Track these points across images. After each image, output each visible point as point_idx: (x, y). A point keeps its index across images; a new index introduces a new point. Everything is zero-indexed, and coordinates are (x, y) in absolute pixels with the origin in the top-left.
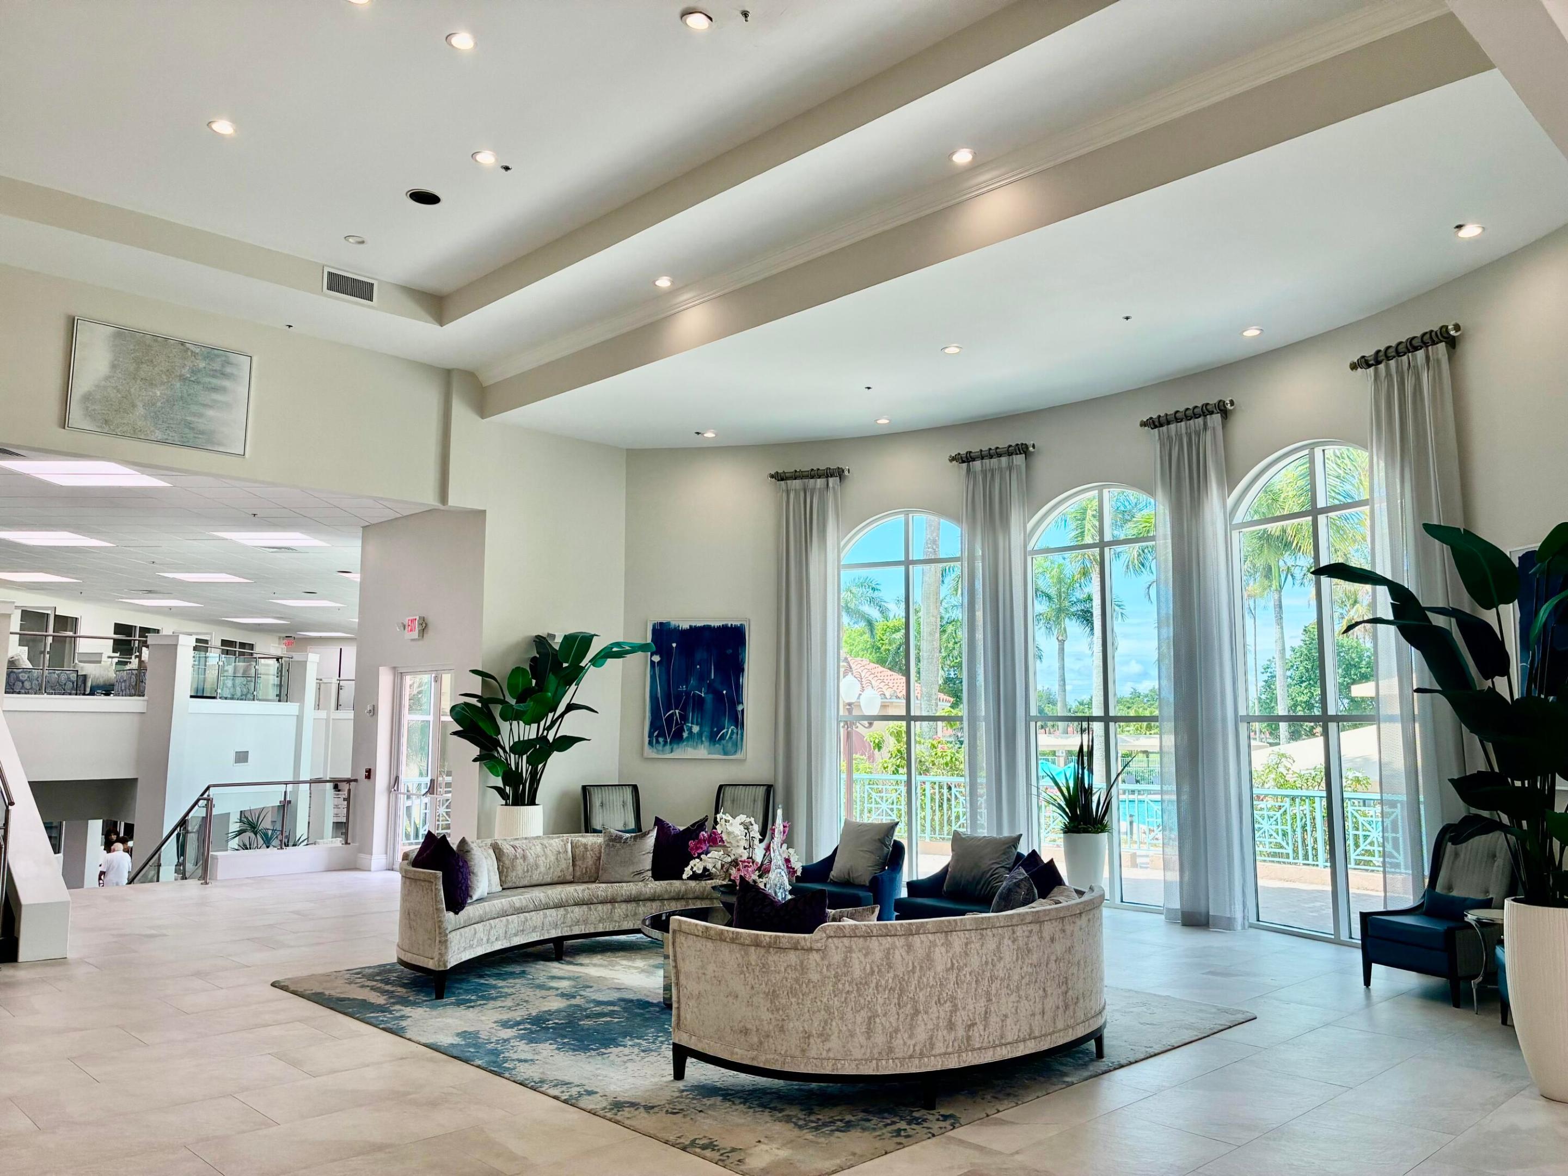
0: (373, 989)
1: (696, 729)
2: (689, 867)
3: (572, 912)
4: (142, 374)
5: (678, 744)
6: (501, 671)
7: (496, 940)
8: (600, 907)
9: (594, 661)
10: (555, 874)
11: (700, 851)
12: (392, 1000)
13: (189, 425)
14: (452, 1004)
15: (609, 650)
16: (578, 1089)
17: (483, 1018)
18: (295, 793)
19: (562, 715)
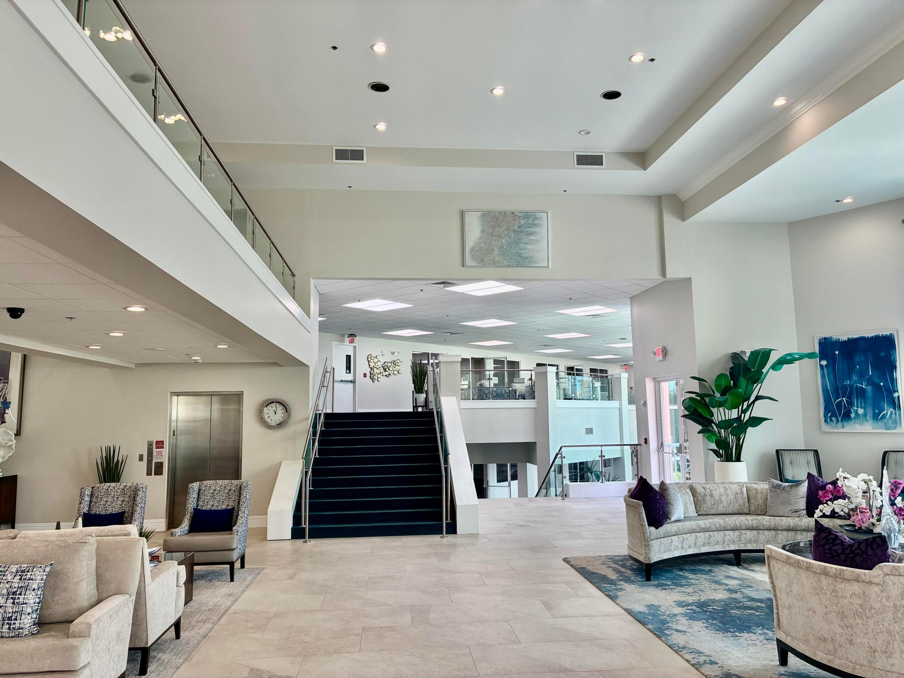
0: (614, 569)
1: (861, 411)
2: (819, 510)
3: (745, 534)
4: (496, 233)
5: (848, 421)
6: (710, 378)
7: (689, 547)
8: (766, 532)
9: (773, 367)
10: (735, 508)
11: (827, 499)
12: (621, 578)
13: (519, 255)
14: (655, 585)
15: (784, 358)
16: (705, 658)
17: (669, 598)
18: (622, 451)
19: (753, 402)
